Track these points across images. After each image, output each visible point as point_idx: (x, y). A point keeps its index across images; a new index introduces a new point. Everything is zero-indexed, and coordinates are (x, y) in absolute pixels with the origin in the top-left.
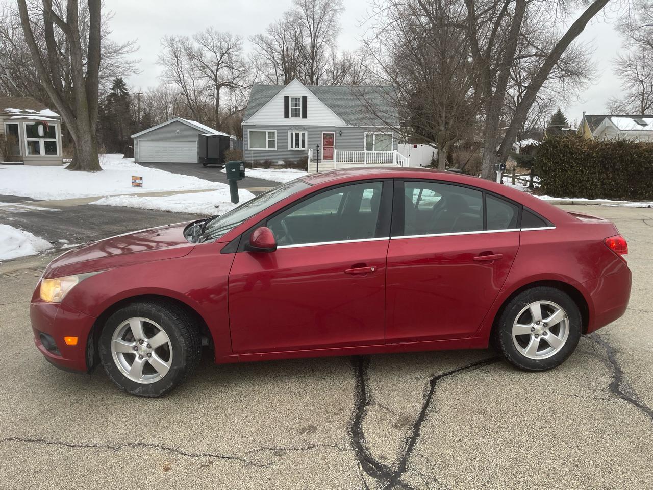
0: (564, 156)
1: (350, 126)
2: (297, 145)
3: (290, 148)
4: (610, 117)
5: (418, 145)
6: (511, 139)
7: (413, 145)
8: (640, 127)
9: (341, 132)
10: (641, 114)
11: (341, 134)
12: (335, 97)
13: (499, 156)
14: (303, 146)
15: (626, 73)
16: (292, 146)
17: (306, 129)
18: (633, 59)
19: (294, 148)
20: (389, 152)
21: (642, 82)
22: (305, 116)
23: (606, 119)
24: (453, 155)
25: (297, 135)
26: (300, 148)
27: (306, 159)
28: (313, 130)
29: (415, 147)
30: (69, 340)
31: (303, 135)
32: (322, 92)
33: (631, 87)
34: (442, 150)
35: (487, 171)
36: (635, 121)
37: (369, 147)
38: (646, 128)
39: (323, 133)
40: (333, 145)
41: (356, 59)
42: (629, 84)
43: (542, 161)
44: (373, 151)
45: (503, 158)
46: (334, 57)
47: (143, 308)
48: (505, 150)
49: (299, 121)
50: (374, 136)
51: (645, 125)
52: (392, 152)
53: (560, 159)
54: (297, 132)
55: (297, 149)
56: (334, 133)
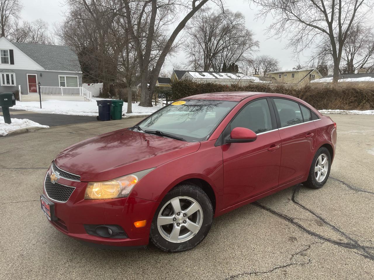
0: (186, 90)
1: (47, 70)
2: (8, 82)
3: (2, 85)
4: (188, 71)
5: (90, 84)
6: (155, 81)
7: (87, 84)
8: (203, 77)
9: (41, 74)
10: (195, 70)
11: (41, 76)
12: (33, 51)
13: (150, 90)
14: (13, 83)
15: (187, 50)
16: (4, 83)
17: (14, 72)
18: (190, 43)
19: (6, 84)
20: (77, 88)
21: (194, 55)
22: (12, 63)
23: (187, 73)
24: (116, 90)
25: (8, 76)
26: (11, 85)
27: (18, 92)
28: (20, 73)
29: (89, 85)
30: (138, 224)
31: (12, 75)
32: (22, 47)
33: (189, 57)
34: (129, 86)
35: (144, 99)
36: (199, 74)
37: (63, 84)
38: (205, 77)
39: (27, 74)
40: (36, 83)
41: (34, 27)
42: (189, 56)
43: (175, 93)
44: (66, 87)
45: (152, 91)
46: (17, 25)
47: (184, 190)
48: (152, 87)
49: (8, 66)
50: (65, 78)
51: (204, 76)
52: (78, 88)
53: (184, 92)
54: (8, 73)
55: (8, 85)
56: (36, 75)
